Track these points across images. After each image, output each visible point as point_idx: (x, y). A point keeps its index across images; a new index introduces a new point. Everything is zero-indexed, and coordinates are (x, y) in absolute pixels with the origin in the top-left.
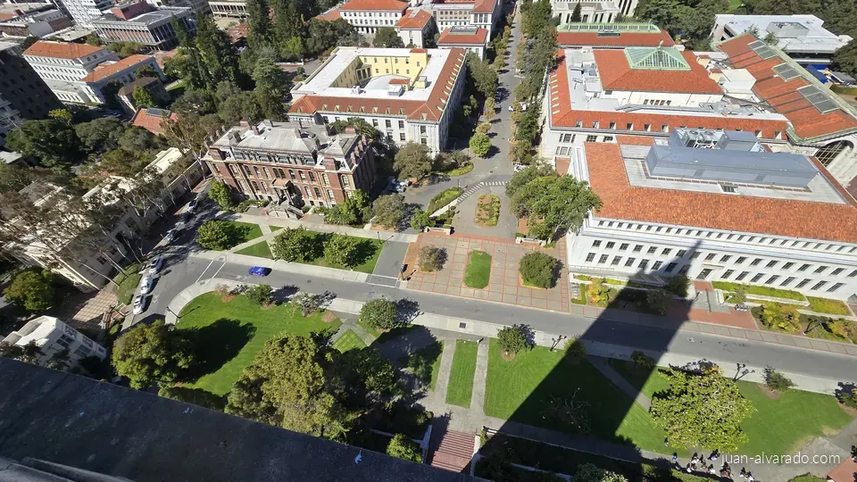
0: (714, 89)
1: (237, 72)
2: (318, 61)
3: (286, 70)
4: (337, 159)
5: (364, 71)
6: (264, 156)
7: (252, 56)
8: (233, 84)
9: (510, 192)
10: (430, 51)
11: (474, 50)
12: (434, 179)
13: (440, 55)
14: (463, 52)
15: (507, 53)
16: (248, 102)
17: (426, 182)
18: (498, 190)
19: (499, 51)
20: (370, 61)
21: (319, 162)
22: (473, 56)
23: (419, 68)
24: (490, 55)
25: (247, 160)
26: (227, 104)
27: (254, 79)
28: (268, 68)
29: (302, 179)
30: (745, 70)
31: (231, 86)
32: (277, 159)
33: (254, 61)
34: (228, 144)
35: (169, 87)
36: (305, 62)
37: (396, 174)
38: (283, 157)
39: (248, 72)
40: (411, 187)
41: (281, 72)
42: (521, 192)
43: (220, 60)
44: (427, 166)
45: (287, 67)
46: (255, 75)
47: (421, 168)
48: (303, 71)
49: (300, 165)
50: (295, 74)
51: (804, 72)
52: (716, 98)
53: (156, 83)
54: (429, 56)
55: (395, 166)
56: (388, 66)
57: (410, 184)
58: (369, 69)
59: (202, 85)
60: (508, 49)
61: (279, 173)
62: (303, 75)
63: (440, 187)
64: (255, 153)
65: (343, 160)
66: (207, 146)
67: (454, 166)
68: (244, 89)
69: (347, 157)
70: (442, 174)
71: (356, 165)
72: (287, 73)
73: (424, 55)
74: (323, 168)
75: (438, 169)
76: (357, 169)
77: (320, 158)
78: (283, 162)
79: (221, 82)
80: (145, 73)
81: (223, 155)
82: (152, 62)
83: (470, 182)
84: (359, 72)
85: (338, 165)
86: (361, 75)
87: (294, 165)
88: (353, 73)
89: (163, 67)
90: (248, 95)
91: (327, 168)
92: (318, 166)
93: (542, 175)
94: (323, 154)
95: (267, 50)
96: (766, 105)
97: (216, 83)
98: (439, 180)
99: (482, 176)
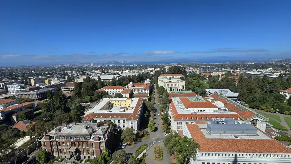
0: (215, 107)
1: (65, 107)
2: (95, 102)
3: (84, 105)
4: (100, 136)
5: (111, 105)
6: (69, 137)
7: (72, 102)
8: (62, 110)
9: (166, 144)
10: (132, 99)
11: (145, 98)
12: (136, 141)
13: (136, 100)
14: (142, 99)
15: (154, 99)
16: (66, 116)
17: (133, 143)
18: (161, 144)
19: (152, 98)
20: (113, 102)
21: (92, 138)
22: (145, 100)
23: (129, 104)
24: (150, 99)
25: (61, 140)
26: (58, 117)
27: (71, 109)
28: (77, 105)
29: (83, 146)
30: (220, 102)
31: (62, 111)
32: (74, 138)
33: (72, 103)
34: (54, 133)
35: (35, 113)
36: (90, 103)
37: (122, 141)
38: (77, 137)
39: (69, 106)
40: (128, 146)
41: (81, 106)
42: (170, 144)
43: (60, 103)
44: (134, 136)
45: (84, 104)
46: (72, 107)
47: (132, 138)
48: (89, 105)
49: (83, 140)
50: (86, 106)
51: (234, 102)
52: (217, 109)
53: (31, 111)
54: (132, 100)
55: (122, 137)
56: (119, 103)
57: (127, 144)
58: (113, 104)
59: (50, 111)
60: (154, 98)
61: (73, 144)
62: (90, 107)
63: (139, 145)
64: (66, 136)
65: (102, 136)
66: (44, 134)
67: (143, 136)
68: (66, 112)
69: (104, 135)
70: (139, 139)
71: (107, 138)
72: (84, 106)
73: (131, 100)
74: (93, 140)
75: (138, 137)
76: (107, 140)
77: (93, 136)
78: (76, 139)
79: (58, 110)
80: (28, 108)
81: (51, 138)
82: (33, 105)
83: (149, 142)
84: (109, 105)
85: (100, 138)
86: (110, 106)
87: (81, 140)
88: (108, 106)
89: (36, 106)
90: (67, 114)
91: (95, 140)
92: (91, 140)
93: (175, 137)
94: (94, 134)
95: (78, 100)
96: (230, 110)
97: (56, 111)
98: (138, 142)
99: (154, 139)
